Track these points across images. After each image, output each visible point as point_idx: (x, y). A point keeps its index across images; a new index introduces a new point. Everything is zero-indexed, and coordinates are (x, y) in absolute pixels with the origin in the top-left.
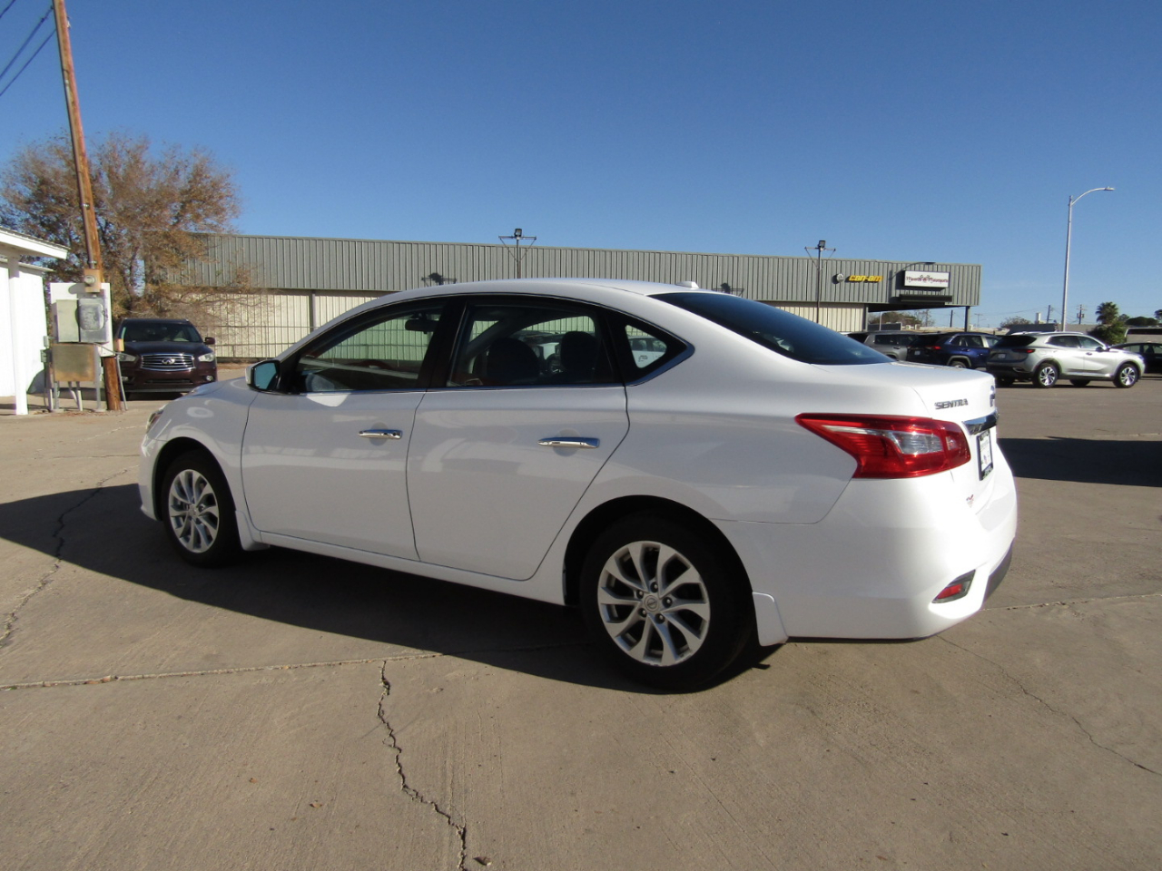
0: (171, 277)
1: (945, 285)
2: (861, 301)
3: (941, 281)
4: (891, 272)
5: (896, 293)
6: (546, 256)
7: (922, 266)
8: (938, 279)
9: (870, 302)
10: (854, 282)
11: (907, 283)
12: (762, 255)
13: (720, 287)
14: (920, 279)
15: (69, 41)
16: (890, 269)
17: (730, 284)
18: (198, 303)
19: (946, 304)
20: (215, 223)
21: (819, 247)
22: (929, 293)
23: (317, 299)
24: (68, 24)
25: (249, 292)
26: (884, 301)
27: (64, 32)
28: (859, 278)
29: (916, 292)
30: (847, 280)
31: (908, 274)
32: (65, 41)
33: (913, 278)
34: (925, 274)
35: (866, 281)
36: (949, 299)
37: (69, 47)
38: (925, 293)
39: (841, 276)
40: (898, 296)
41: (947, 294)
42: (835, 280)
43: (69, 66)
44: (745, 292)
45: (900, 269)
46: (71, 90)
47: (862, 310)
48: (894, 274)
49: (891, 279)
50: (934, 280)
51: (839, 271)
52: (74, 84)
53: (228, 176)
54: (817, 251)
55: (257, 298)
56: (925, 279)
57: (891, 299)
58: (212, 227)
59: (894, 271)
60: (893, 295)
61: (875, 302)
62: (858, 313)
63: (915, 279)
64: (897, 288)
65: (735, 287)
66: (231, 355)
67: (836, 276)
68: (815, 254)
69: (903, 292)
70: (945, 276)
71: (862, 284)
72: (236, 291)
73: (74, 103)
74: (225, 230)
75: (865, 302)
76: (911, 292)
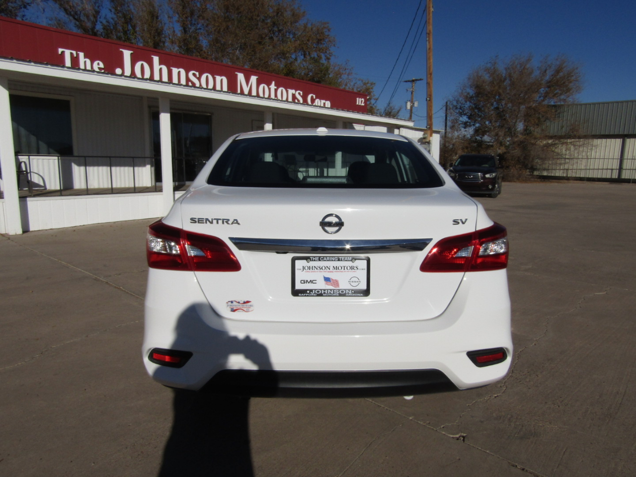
0: (537, 131)
15: (431, 18)
18: (548, 146)
20: (565, 98)
23: (628, 141)
24: (432, 10)
25: (579, 138)
27: (429, 14)
32: (429, 19)
37: (431, 21)
43: (430, 31)
46: (429, 43)
52: (431, 40)
53: (577, 68)
55: (586, 141)
58: (564, 100)
66: (565, 175)
72: (570, 137)
73: (430, 49)
74: (570, 100)
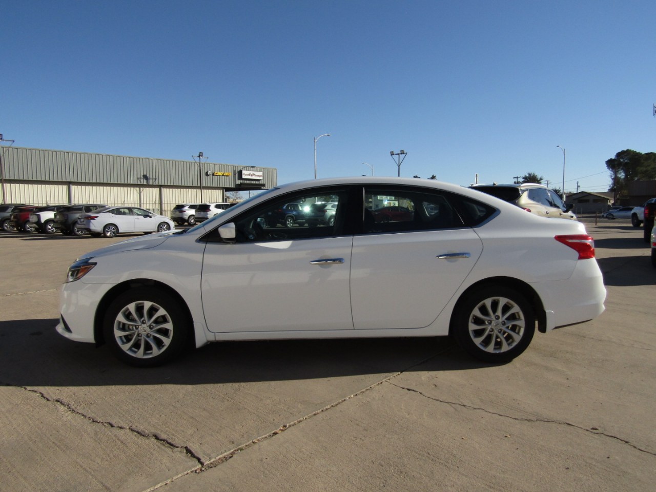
1: (261, 178)
2: (221, 186)
3: (259, 176)
4: (235, 171)
5: (238, 182)
6: (20, 154)
7: (250, 168)
8: (257, 175)
9: (226, 187)
10: (217, 175)
11: (244, 177)
12: (166, 159)
13: (142, 177)
14: (249, 175)
16: (234, 169)
17: (148, 175)
19: (262, 188)
21: (199, 156)
22: (254, 182)
26: (233, 186)
28: (219, 174)
29: (248, 182)
30: (213, 174)
31: (244, 172)
33: (246, 174)
34: (252, 172)
35: (223, 175)
36: (264, 185)
38: (252, 182)
39: (210, 172)
40: (239, 183)
41: (262, 183)
42: (207, 174)
44: (157, 180)
45: (239, 170)
47: (222, 191)
48: (237, 172)
49: (235, 174)
50: (256, 176)
51: (208, 170)
54: (199, 158)
56: (252, 175)
57: (237, 185)
59: (237, 170)
60: (237, 183)
61: (228, 187)
62: (219, 192)
63: (247, 175)
64: (238, 179)
65: (151, 177)
67: (207, 172)
68: (197, 160)
69: (242, 181)
70: (261, 174)
71: (221, 176)
75: (223, 186)
76: (246, 182)
